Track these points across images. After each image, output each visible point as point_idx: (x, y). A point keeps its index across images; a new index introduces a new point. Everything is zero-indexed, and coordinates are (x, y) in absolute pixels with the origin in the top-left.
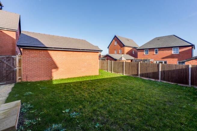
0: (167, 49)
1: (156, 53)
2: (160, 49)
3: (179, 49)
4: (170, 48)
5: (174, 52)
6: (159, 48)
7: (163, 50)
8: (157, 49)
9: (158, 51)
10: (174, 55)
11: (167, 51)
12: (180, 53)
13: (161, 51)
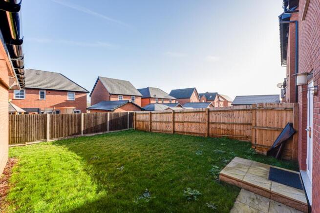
0: (60, 93)
1: (41, 98)
2: (50, 91)
3: (76, 95)
4: (65, 92)
5: (69, 98)
6: (47, 90)
7: (54, 94)
8: (45, 92)
9: (46, 94)
10: (70, 102)
11: (60, 96)
12: (77, 99)
13: (52, 94)
